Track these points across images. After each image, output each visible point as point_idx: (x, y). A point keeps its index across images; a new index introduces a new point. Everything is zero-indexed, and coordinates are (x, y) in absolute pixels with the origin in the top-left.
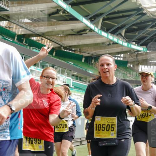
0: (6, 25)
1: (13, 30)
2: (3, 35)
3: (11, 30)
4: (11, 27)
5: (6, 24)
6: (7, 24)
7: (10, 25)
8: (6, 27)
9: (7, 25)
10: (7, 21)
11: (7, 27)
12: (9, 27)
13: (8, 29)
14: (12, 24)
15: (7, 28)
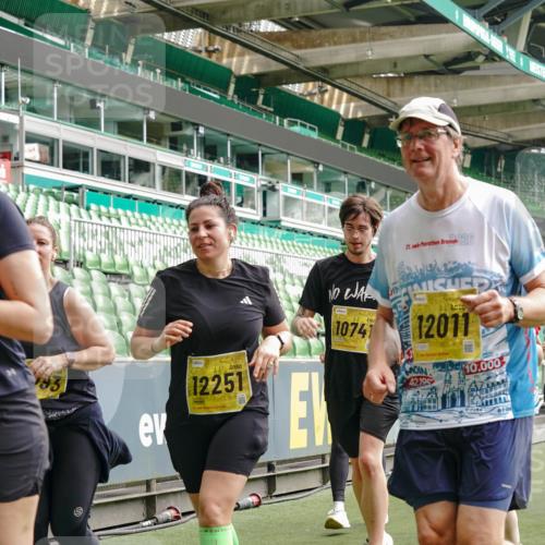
0: (196, 45)
1: (220, 59)
2: (188, 79)
3: (213, 59)
4: (215, 51)
5: (198, 38)
6: (200, 41)
7: (211, 44)
8: (195, 50)
9: (200, 44)
10: (200, 30)
11: (200, 48)
12: (207, 50)
13: (204, 55)
14: (218, 38)
15: (200, 52)
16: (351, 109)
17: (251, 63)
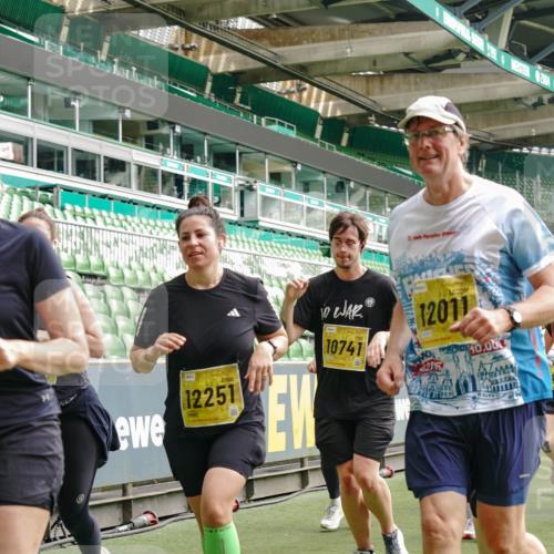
0: (172, 42)
1: (196, 57)
3: (190, 57)
4: (191, 49)
5: (174, 36)
6: (177, 38)
7: (187, 42)
8: (171, 47)
9: (176, 42)
10: (176, 27)
11: (176, 46)
12: (184, 48)
13: (180, 53)
14: (195, 35)
15: (177, 49)
16: (330, 108)
17: (228, 61)
